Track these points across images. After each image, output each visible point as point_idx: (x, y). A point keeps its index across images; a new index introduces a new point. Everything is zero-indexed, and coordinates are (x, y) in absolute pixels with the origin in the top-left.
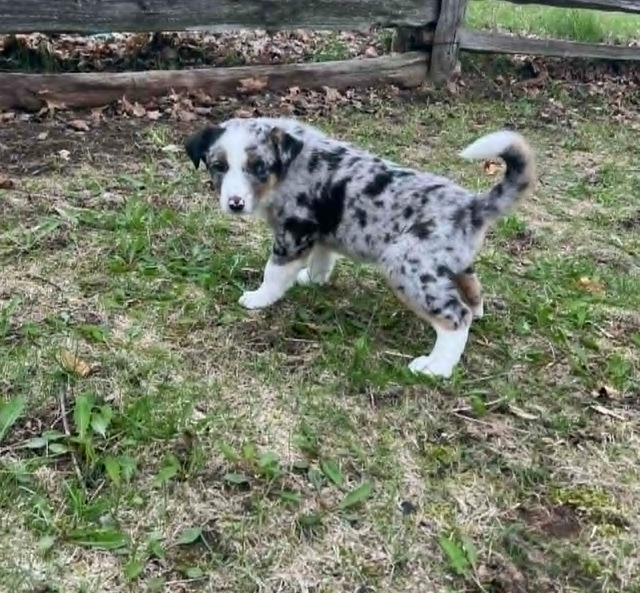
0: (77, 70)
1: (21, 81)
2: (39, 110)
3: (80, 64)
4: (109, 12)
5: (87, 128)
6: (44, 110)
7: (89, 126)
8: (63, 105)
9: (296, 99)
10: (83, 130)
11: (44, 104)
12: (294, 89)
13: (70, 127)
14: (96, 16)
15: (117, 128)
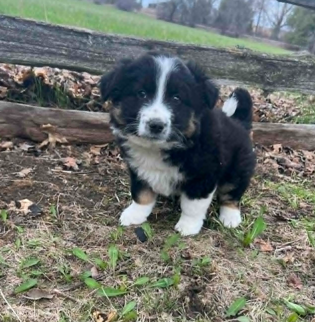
0: (86, 108)
1: (29, 113)
2: (41, 142)
3: (90, 102)
4: (118, 53)
5: (76, 167)
6: (45, 143)
7: (79, 165)
8: (65, 139)
9: (280, 156)
10: (71, 169)
11: (47, 137)
12: (277, 146)
13: (60, 163)
14: (106, 56)
15: (105, 171)
